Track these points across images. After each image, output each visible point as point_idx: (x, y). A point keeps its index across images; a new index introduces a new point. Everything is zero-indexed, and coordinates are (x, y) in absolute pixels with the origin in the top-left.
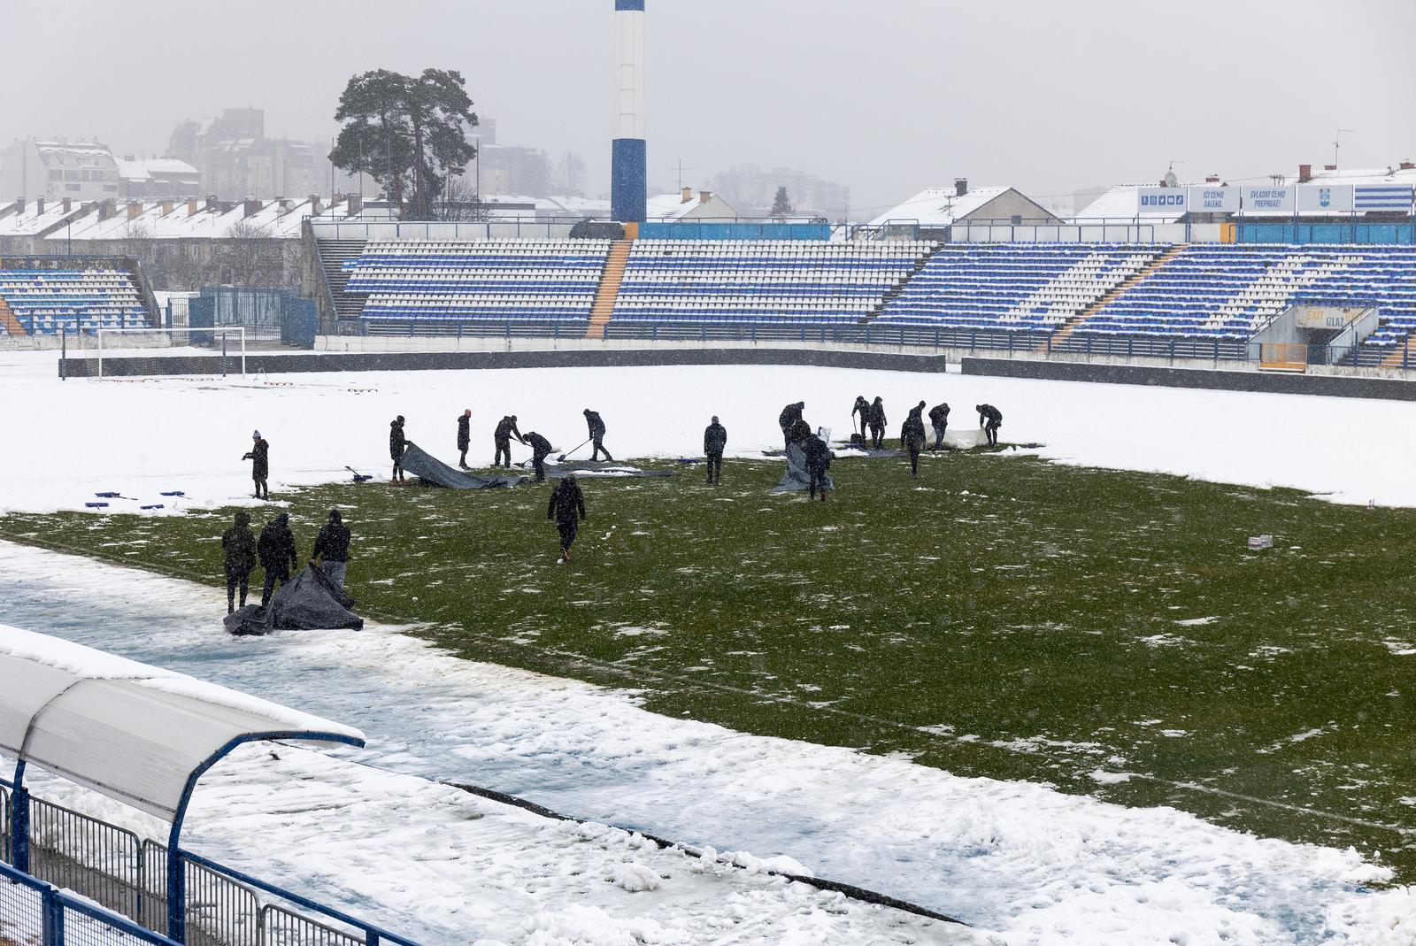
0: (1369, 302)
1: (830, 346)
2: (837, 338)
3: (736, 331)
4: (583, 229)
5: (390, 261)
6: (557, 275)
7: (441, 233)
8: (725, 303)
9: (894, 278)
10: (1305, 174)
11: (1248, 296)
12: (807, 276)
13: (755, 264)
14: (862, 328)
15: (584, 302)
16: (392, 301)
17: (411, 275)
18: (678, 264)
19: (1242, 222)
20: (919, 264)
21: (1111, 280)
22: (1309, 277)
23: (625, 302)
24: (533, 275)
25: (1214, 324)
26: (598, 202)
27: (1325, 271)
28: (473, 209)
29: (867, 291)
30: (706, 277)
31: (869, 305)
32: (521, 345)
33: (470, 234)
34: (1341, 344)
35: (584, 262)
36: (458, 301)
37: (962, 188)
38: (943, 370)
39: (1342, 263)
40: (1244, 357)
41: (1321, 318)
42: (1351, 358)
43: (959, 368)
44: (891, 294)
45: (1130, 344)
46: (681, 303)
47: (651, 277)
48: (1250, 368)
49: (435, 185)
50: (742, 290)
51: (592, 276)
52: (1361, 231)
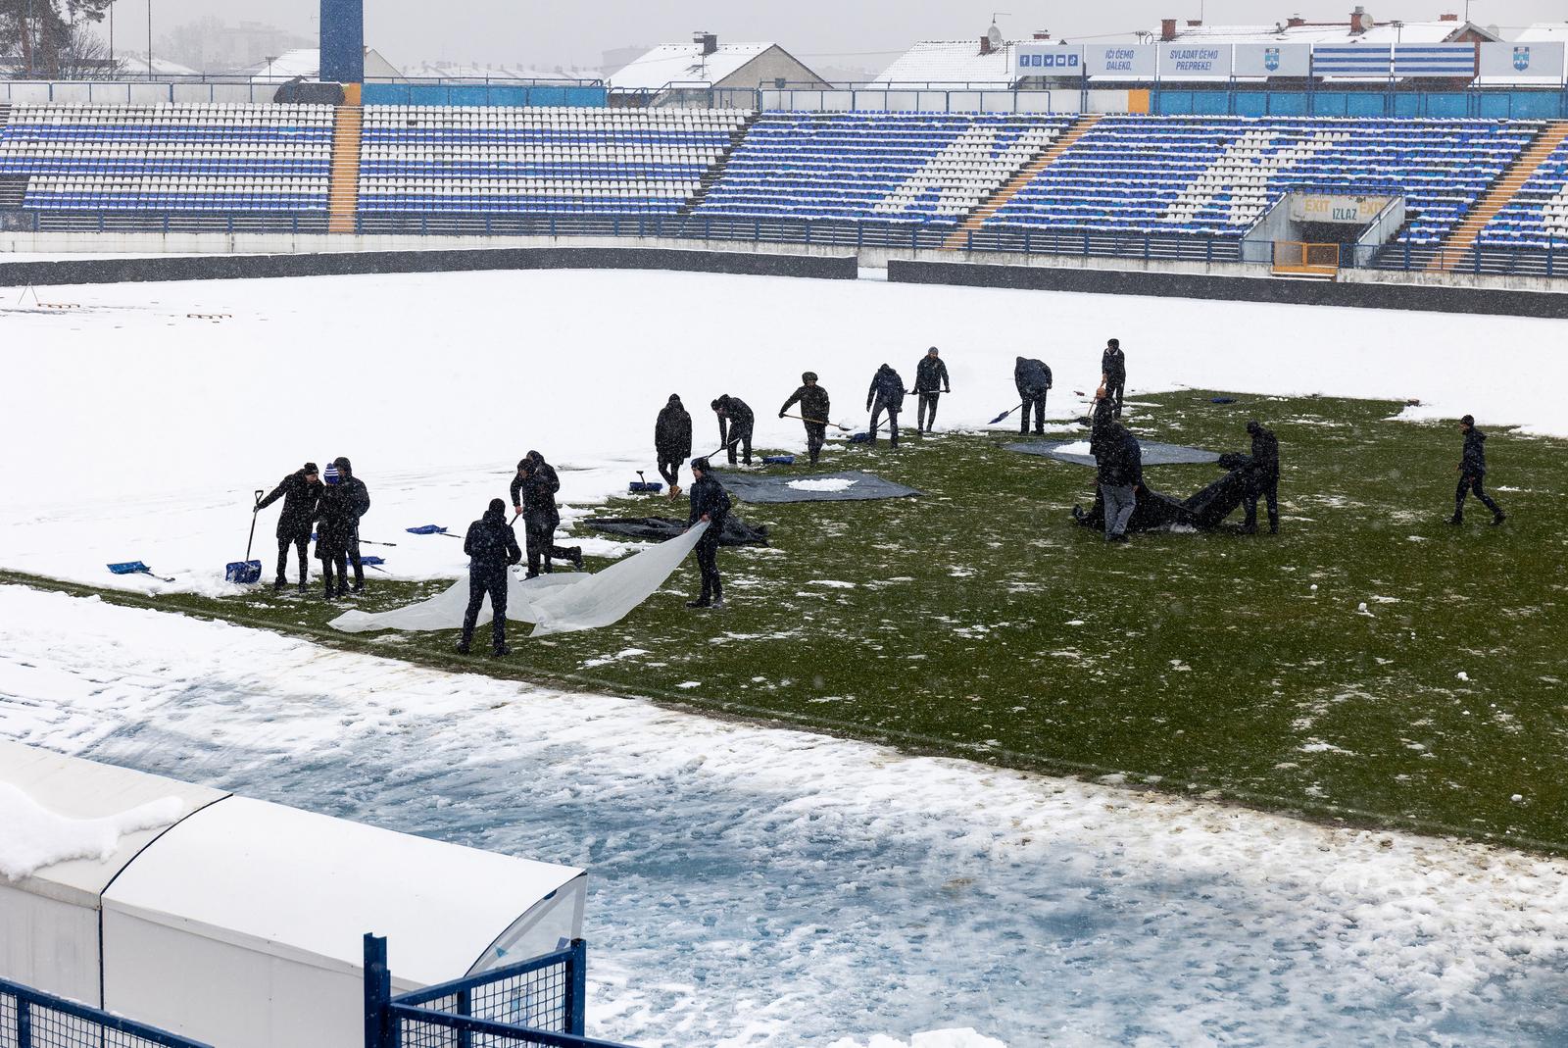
1: (652, 243)
2: (659, 233)
3: (527, 224)
4: (291, 92)
5: (48, 133)
6: (273, 151)
8: (502, 187)
9: (709, 156)
10: (1169, 32)
11: (1214, 178)
12: (600, 153)
13: (528, 137)
14: (681, 219)
15: (317, 186)
16: (62, 185)
17: (79, 150)
18: (428, 137)
19: (1158, 87)
20: (737, 137)
21: (1013, 158)
22: (1285, 157)
23: (371, 186)
24: (243, 151)
25: (1180, 214)
26: (305, 62)
27: (1303, 151)
29: (681, 172)
30: (469, 154)
31: (687, 189)
32: (249, 244)
34: (1370, 240)
35: (303, 135)
36: (150, 185)
37: (710, 44)
38: (854, 276)
39: (1323, 141)
40: (1238, 258)
41: (1325, 209)
43: (884, 274)
44: (710, 176)
45: (1056, 240)
46: (447, 188)
47: (398, 153)
50: (519, 171)
51: (321, 152)
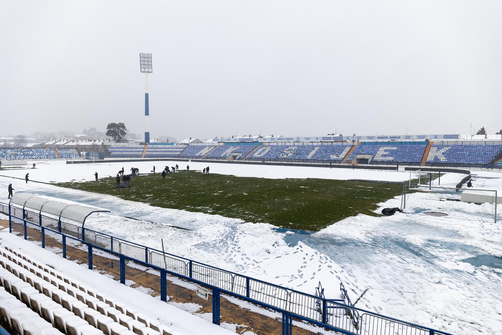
0: (240, 152)
1: (174, 158)
2: (175, 157)
3: (162, 157)
4: (141, 144)
5: (114, 148)
6: (138, 150)
7: (122, 144)
8: (160, 153)
9: (182, 150)
10: (233, 137)
11: (227, 151)
12: (171, 150)
13: (164, 148)
14: (178, 156)
15: (141, 153)
16: (115, 153)
17: (117, 150)
18: (154, 148)
19: (225, 143)
20: (185, 148)
21: (209, 150)
22: (234, 149)
23: (147, 153)
24: (134, 150)
25: (222, 155)
26: (143, 140)
27: (235, 149)
28: (126, 141)
29: (179, 151)
30: (157, 150)
31: (179, 153)
32: (133, 159)
33: (126, 144)
34: (238, 157)
35: (141, 148)
36: (124, 153)
37: (191, 139)
38: (189, 161)
39: (238, 148)
40: (226, 159)
41: (235, 154)
42: (239, 159)
44: (182, 152)
45: (212, 158)
46: (155, 153)
47: (150, 150)
48: (227, 161)
49: (121, 138)
50: (162, 151)
51: (143, 150)
52: (240, 144)
